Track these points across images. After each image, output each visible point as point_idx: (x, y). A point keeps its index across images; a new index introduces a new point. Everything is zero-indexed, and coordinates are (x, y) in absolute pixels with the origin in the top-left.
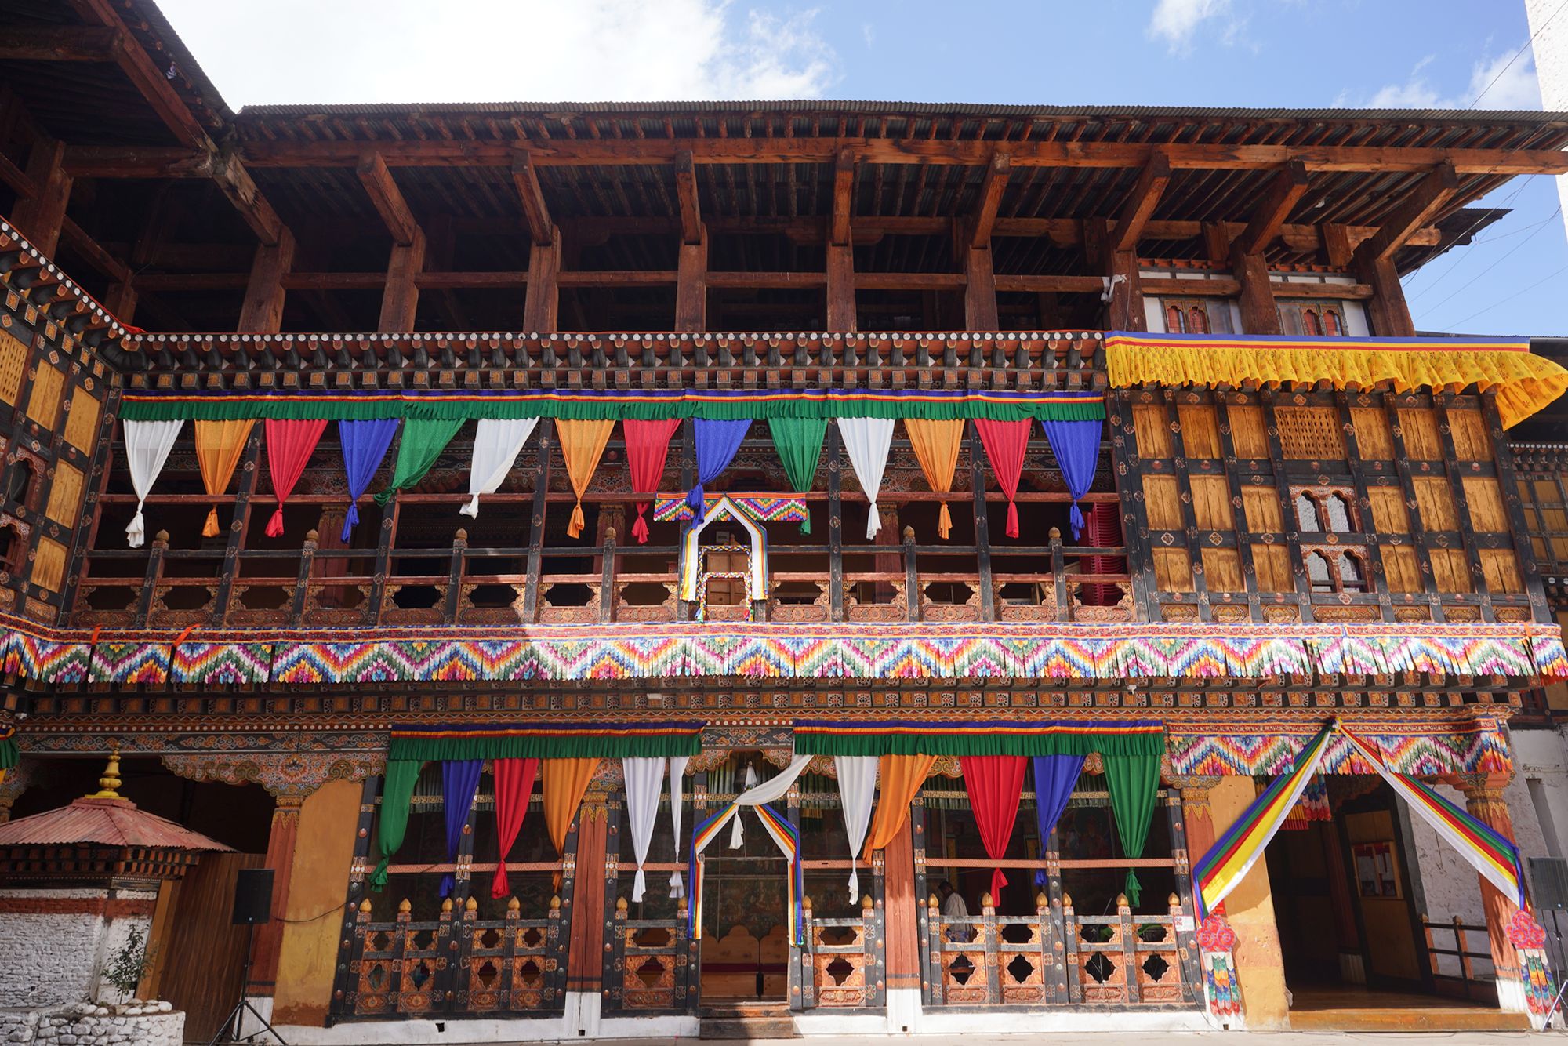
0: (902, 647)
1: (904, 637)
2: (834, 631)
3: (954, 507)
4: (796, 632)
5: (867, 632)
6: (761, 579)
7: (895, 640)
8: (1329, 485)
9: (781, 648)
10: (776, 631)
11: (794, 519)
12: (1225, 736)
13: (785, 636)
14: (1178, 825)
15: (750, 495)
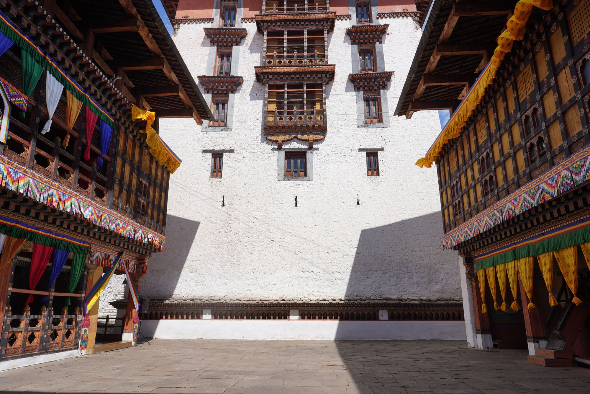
0: (51, 191)
1: (52, 187)
2: (30, 174)
3: (72, 136)
4: (17, 167)
5: (41, 179)
6: (5, 132)
7: (49, 187)
8: (146, 181)
9: (9, 173)
10: (9, 163)
11: (21, 108)
12: (101, 252)
13: (12, 167)
14: (85, 282)
15: (6, 83)
